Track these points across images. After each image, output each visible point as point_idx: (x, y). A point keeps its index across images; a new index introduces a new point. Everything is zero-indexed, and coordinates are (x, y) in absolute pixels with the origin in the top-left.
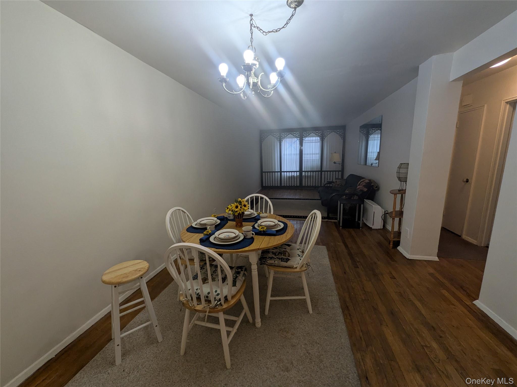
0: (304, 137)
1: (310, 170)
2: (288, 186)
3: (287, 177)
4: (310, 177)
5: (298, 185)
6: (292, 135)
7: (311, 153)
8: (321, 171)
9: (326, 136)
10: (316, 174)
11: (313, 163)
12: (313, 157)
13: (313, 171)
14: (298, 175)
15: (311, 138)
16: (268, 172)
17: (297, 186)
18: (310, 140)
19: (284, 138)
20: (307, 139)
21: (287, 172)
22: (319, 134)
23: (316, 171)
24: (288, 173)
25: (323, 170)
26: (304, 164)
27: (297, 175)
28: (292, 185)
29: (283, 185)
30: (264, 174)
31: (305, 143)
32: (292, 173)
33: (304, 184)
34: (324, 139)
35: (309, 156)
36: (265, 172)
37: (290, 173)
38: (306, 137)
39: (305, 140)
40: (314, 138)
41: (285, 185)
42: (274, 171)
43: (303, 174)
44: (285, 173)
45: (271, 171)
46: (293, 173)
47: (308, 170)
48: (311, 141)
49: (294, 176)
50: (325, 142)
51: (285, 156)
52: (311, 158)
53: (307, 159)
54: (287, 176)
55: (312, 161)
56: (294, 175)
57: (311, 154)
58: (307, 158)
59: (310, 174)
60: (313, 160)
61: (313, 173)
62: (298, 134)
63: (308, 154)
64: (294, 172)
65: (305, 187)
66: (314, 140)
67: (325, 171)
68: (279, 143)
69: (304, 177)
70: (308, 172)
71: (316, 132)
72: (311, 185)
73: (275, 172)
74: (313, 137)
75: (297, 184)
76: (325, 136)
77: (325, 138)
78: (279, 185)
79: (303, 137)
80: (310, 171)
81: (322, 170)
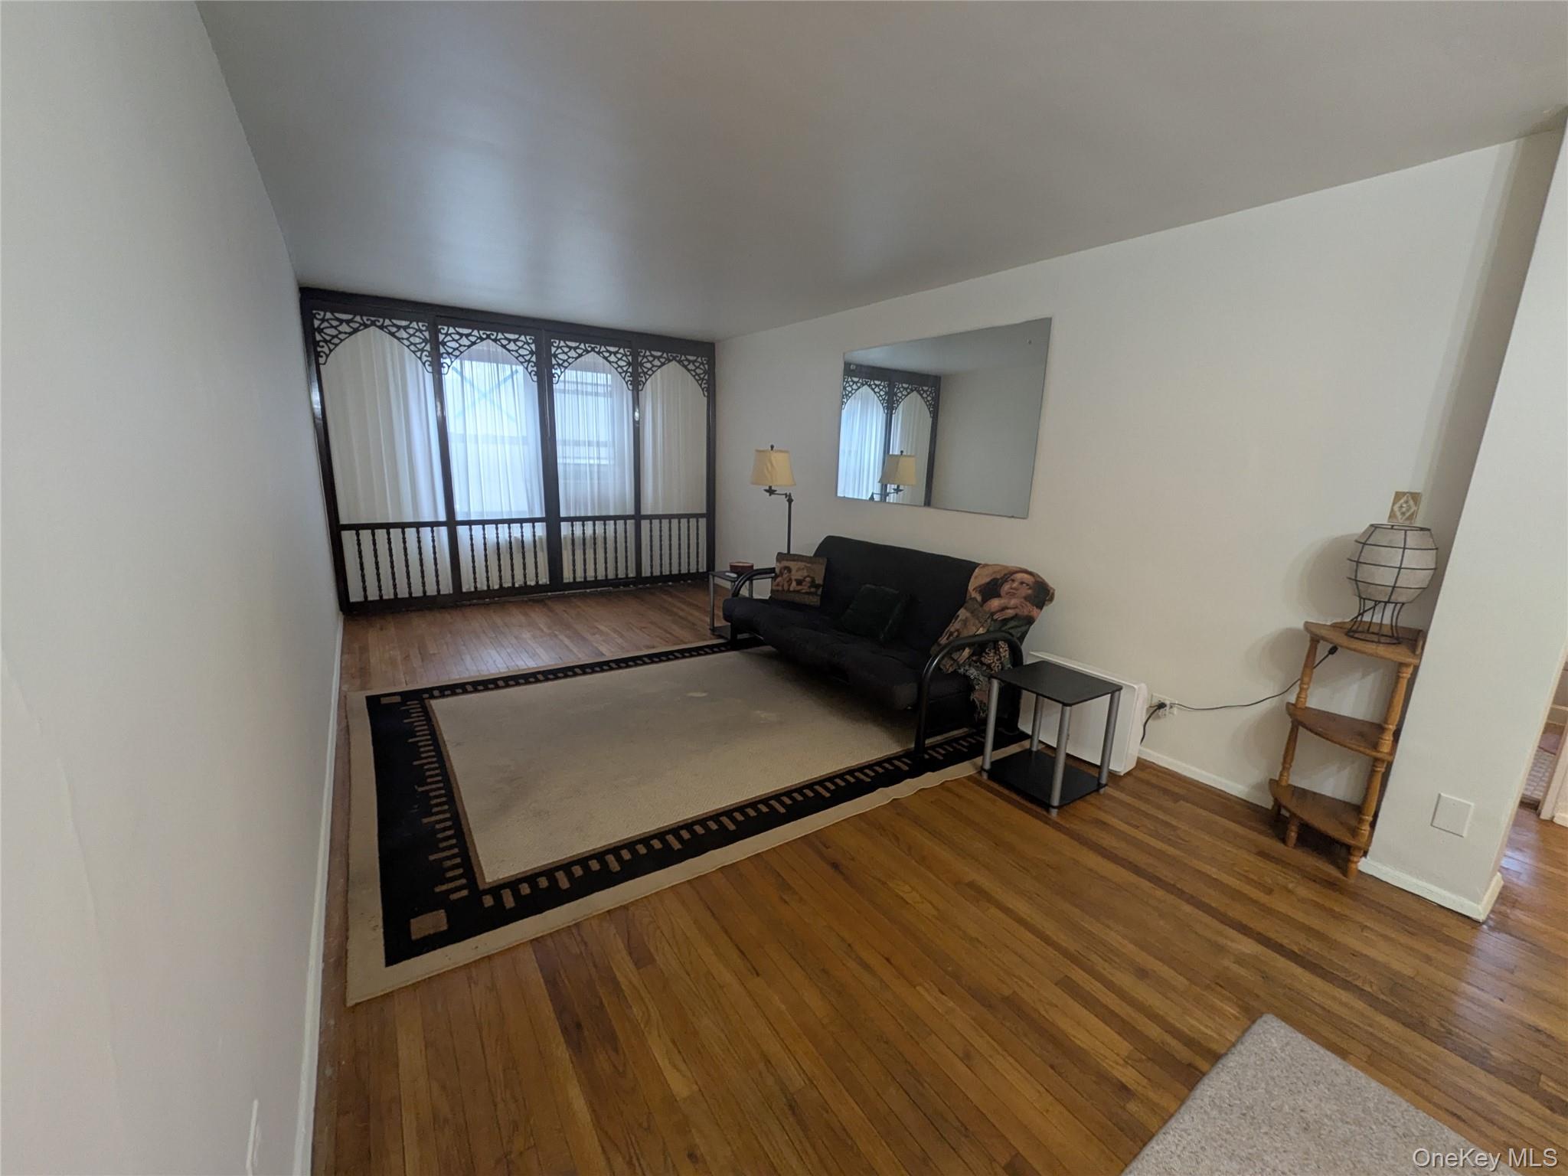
0: (559, 365)
1: (590, 514)
2: (496, 587)
3: (485, 550)
4: (595, 544)
5: (544, 579)
6: (500, 349)
7: (591, 439)
8: (638, 517)
9: (650, 376)
10: (615, 529)
11: (602, 482)
12: (599, 458)
13: (604, 519)
14: (541, 539)
15: (589, 376)
16: (373, 527)
17: (539, 588)
18: (586, 384)
19: (457, 357)
20: (570, 374)
21: (483, 523)
22: (619, 359)
23: (615, 518)
24: (490, 529)
25: (644, 512)
26: (565, 484)
27: (534, 536)
28: (517, 585)
29: (467, 586)
30: (348, 537)
31: (564, 391)
32: (509, 528)
33: (567, 576)
34: (644, 384)
35: (583, 451)
36: (357, 528)
37: (503, 529)
38: (566, 364)
39: (562, 378)
40: (602, 378)
41: (478, 586)
42: (411, 520)
43: (565, 529)
44: (477, 530)
45: (391, 521)
46: (516, 527)
47: (583, 515)
48: (589, 389)
49: (523, 542)
50: (646, 397)
51: (471, 447)
52: (592, 462)
53: (575, 464)
54: (485, 544)
55: (599, 472)
56: (519, 535)
57: (590, 444)
58: (577, 461)
59: (594, 530)
60: (602, 469)
61: (605, 525)
62: (526, 345)
63: (577, 443)
64: (521, 521)
65: (574, 585)
66: (601, 385)
67: (651, 518)
68: (429, 378)
69: (570, 547)
70: (583, 519)
71: (608, 348)
72: (601, 576)
73: (418, 525)
74: (595, 369)
75: (537, 576)
76: (646, 373)
77: (644, 379)
78: (447, 588)
79: (554, 362)
80: (594, 519)
81: (640, 512)
